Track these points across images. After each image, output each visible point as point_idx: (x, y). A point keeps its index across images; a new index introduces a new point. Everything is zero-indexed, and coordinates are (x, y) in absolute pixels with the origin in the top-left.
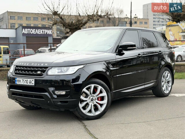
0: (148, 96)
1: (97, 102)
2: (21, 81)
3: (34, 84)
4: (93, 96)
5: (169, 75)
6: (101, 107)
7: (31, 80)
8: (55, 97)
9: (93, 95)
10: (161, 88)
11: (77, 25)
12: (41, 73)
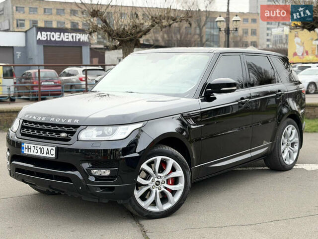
0: (257, 168)
1: (166, 188)
2: (32, 149)
3: (54, 156)
4: (159, 177)
5: (295, 131)
6: (173, 196)
7: (50, 148)
8: (92, 179)
9: (159, 175)
10: (280, 156)
11: (132, 35)
12: (67, 137)
